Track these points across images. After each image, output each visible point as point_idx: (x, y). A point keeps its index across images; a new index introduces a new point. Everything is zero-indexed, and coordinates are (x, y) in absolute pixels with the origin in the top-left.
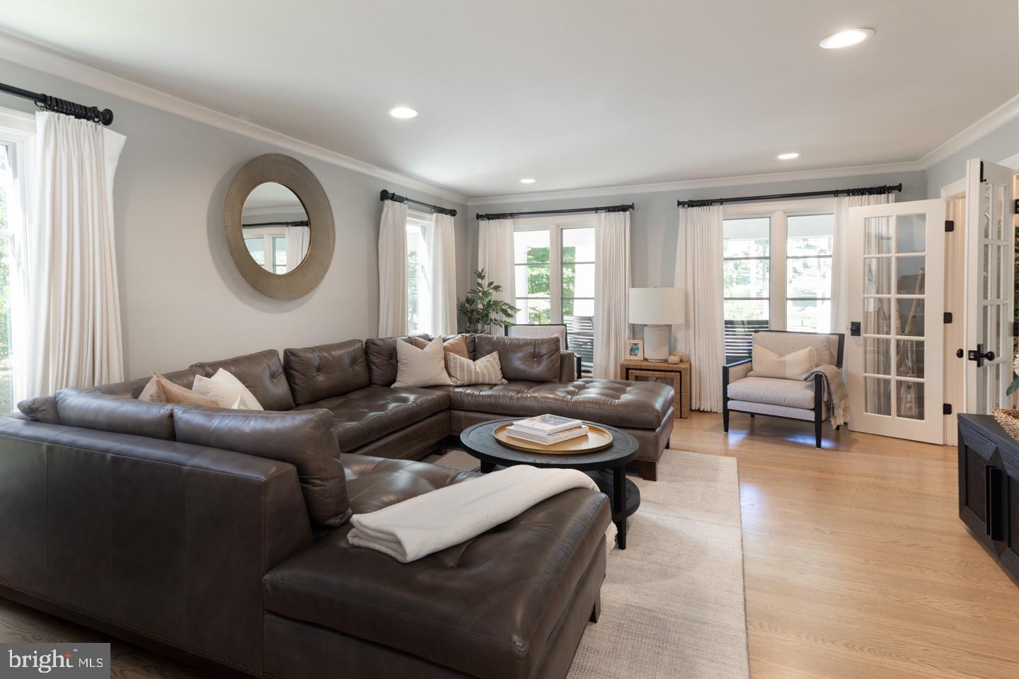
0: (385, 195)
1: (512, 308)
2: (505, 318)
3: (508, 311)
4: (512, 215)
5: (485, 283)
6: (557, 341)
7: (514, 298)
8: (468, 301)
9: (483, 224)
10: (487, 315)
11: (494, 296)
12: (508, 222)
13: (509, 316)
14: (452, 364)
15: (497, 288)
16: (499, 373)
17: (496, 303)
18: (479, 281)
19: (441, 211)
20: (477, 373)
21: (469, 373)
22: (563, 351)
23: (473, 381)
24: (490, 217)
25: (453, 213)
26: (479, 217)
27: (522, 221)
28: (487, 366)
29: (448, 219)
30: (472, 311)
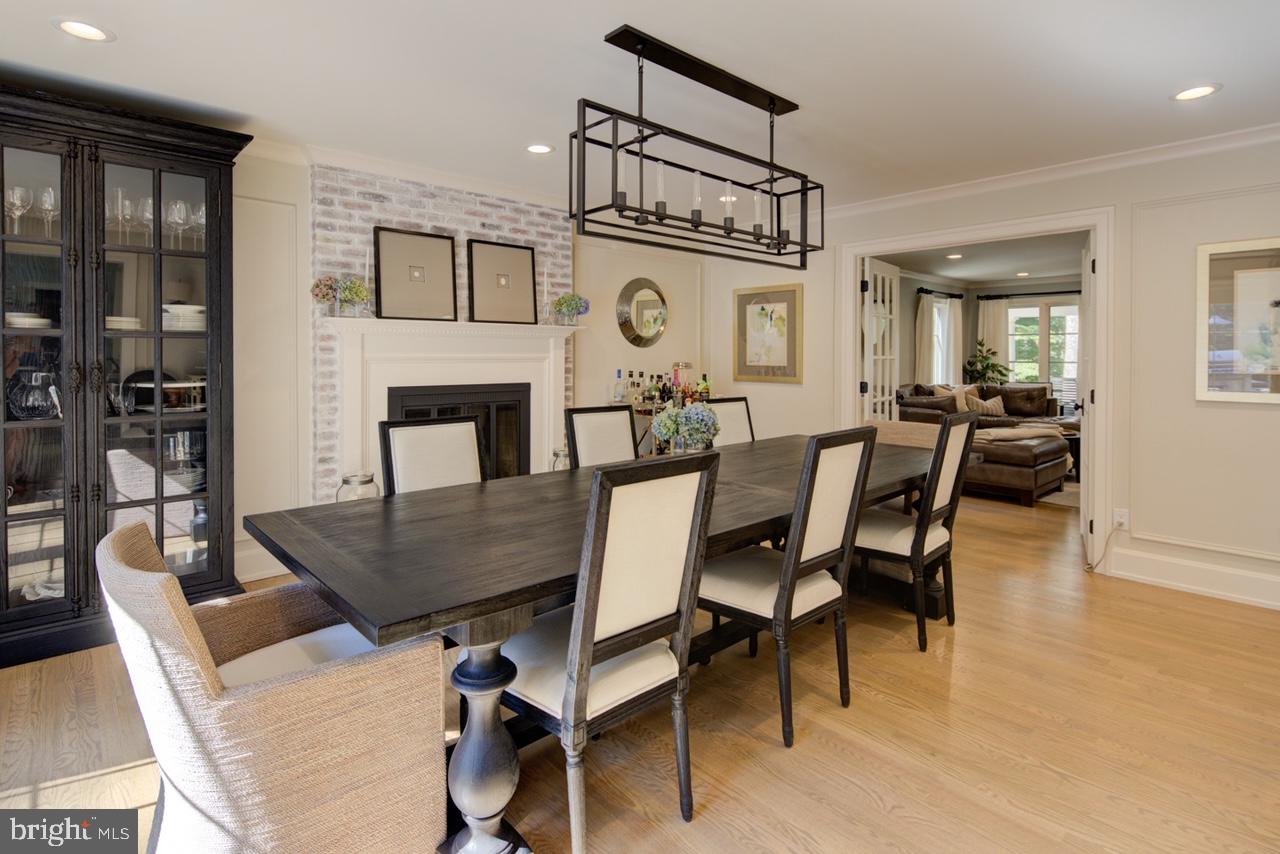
0: (921, 290)
1: (1007, 369)
2: (999, 377)
3: (1003, 372)
4: (1007, 296)
5: (984, 350)
6: (1044, 389)
7: (1007, 362)
8: (969, 363)
9: (982, 303)
10: (985, 375)
11: (993, 360)
12: (1004, 302)
13: (1005, 375)
14: (970, 402)
15: (994, 353)
16: (1003, 409)
17: (994, 366)
18: (979, 347)
19: (952, 296)
20: (988, 409)
21: (983, 407)
22: (1049, 397)
23: (985, 412)
24: (989, 298)
25: (960, 296)
26: (979, 298)
27: (1015, 300)
28: (995, 404)
29: (957, 302)
30: (972, 372)
